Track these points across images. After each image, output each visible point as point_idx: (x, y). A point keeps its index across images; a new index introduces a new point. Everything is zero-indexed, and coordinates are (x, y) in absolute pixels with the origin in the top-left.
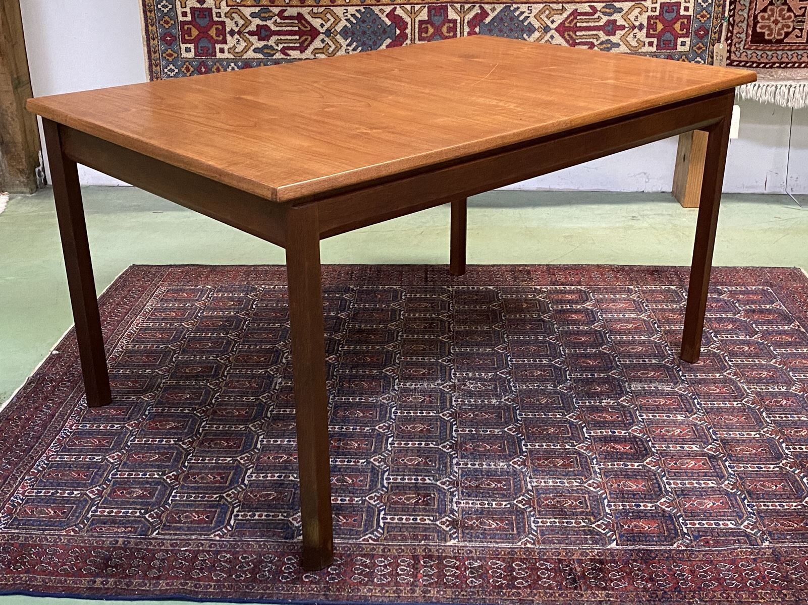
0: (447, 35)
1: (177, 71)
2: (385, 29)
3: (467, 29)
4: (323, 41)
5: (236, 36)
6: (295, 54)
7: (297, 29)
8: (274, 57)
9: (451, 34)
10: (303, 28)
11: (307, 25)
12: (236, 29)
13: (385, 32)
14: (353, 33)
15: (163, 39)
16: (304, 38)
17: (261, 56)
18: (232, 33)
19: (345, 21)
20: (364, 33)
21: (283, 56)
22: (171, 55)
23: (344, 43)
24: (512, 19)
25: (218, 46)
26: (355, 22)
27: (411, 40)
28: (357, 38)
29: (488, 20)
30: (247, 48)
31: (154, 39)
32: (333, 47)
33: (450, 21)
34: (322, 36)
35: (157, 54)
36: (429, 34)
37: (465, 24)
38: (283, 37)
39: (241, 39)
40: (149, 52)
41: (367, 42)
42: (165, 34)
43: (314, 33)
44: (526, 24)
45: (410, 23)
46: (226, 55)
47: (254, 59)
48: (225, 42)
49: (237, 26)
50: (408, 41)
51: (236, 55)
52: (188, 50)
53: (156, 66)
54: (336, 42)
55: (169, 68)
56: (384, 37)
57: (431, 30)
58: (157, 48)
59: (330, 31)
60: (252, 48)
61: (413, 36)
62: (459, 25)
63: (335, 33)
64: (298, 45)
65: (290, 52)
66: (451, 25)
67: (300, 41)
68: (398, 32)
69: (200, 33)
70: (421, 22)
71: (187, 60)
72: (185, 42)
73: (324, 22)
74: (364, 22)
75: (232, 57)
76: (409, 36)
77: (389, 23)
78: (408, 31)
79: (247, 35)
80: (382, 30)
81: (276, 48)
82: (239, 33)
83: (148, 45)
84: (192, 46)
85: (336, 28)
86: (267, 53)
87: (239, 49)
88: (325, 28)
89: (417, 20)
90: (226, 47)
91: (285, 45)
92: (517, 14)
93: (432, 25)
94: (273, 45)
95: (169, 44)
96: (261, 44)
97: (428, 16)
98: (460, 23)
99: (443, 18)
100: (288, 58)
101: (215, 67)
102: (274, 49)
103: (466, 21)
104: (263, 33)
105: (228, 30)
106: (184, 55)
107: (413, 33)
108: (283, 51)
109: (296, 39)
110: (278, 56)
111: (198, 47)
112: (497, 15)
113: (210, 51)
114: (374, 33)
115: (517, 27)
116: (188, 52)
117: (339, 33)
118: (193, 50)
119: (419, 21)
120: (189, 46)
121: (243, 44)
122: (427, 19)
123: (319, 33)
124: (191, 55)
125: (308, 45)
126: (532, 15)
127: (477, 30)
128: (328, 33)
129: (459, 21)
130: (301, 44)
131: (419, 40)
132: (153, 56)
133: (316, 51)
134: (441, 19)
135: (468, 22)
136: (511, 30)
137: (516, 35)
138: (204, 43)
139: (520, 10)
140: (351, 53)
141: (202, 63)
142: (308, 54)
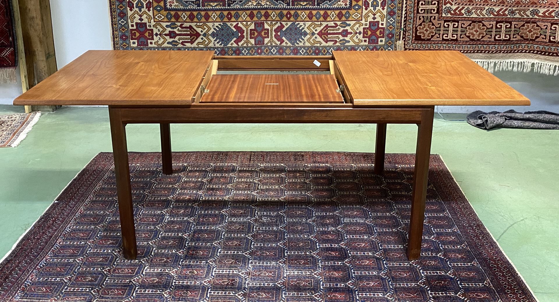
0: (264, 36)
3: (274, 33)
4: (202, 39)
6: (188, 45)
7: (189, 33)
9: (266, 36)
10: (192, 33)
11: (194, 31)
12: (159, 33)
14: (217, 35)
15: (121, 38)
16: (193, 37)
17: (171, 46)
18: (156, 35)
19: (213, 29)
20: (223, 35)
21: (182, 46)
22: (125, 45)
23: (213, 40)
24: (296, 29)
25: (149, 41)
26: (218, 30)
28: (219, 37)
29: (284, 29)
30: (164, 42)
31: (117, 38)
32: (207, 41)
33: (265, 29)
34: (201, 37)
35: (118, 45)
36: (255, 36)
37: (273, 31)
38: (182, 37)
39: (161, 38)
40: (114, 44)
41: (224, 39)
42: (122, 35)
43: (198, 35)
44: (303, 31)
45: (245, 31)
46: (153, 45)
47: (167, 47)
48: (153, 39)
49: (159, 31)
50: (245, 39)
51: (158, 45)
54: (209, 39)
56: (233, 37)
57: (256, 34)
58: (118, 42)
60: (167, 42)
61: (247, 36)
62: (270, 31)
63: (208, 35)
64: (189, 40)
65: (186, 44)
66: (266, 31)
68: (240, 34)
69: (140, 35)
70: (251, 30)
71: (133, 48)
72: (132, 39)
73: (203, 30)
74: (223, 30)
75: (156, 46)
76: (245, 37)
77: (235, 30)
78: (245, 34)
79: (164, 36)
80: (232, 34)
82: (160, 35)
83: (114, 41)
84: (136, 41)
85: (209, 33)
86: (174, 44)
87: (160, 42)
88: (203, 33)
89: (249, 29)
91: (183, 40)
92: (298, 26)
93: (257, 31)
94: (177, 40)
95: (125, 40)
96: (171, 40)
100: (185, 46)
102: (178, 43)
103: (273, 30)
104: (172, 35)
105: (154, 33)
108: (182, 43)
109: (189, 38)
110: (180, 46)
111: (139, 42)
112: (289, 27)
113: (145, 43)
114: (228, 35)
115: (299, 33)
116: (134, 44)
117: (210, 35)
118: (136, 43)
120: (134, 41)
121: (162, 40)
122: (254, 28)
123: (200, 35)
124: (136, 45)
125: (195, 41)
126: (306, 27)
127: (279, 34)
128: (205, 35)
129: (270, 30)
130: (191, 40)
131: (250, 38)
132: (116, 46)
133: (199, 43)
134: (261, 28)
135: (275, 30)
136: (296, 34)
137: (298, 36)
138: (142, 40)
139: (300, 25)
140: (216, 44)
141: (141, 49)
142: (195, 45)
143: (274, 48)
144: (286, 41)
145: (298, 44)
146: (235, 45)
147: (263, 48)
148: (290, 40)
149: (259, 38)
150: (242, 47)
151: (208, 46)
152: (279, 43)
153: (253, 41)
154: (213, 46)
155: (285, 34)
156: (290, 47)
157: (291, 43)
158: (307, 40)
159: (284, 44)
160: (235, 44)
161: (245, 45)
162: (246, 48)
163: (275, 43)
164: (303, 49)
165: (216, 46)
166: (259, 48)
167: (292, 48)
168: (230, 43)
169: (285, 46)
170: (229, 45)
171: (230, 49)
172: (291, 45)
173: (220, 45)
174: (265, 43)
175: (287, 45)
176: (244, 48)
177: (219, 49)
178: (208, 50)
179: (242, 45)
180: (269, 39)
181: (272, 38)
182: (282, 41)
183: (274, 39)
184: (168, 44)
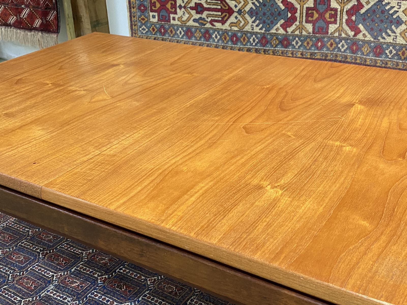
0: (329, 20)
1: (147, 30)
2: (279, 12)
3: (345, 17)
4: (236, 18)
5: (183, 10)
6: (218, 25)
7: (219, 7)
8: (206, 26)
9: (333, 20)
10: (223, 7)
11: (226, 5)
12: (183, 5)
13: (279, 14)
14: (257, 14)
15: (139, 8)
16: (224, 14)
17: (197, 24)
18: (180, 7)
19: (251, 4)
20: (264, 14)
21: (210, 26)
22: (143, 19)
23: (250, 20)
24: (383, 12)
25: (172, 16)
26: (258, 5)
27: (300, 22)
28: (259, 17)
29: (363, 11)
30: (189, 18)
31: (134, 8)
32: (243, 22)
33: (332, 9)
34: (235, 14)
35: (135, 18)
36: (314, 18)
37: (345, 13)
38: (211, 13)
39: (185, 12)
40: (131, 16)
41: (266, 21)
42: (140, 5)
43: (230, 11)
44: (395, 17)
45: (299, 9)
46: (176, 22)
47: (193, 26)
48: (175, 13)
49: (183, 2)
50: (297, 23)
51: (182, 22)
52: (154, 17)
53: (135, 26)
54: (244, 19)
55: (142, 28)
56: (279, 18)
57: (316, 16)
58: (135, 14)
59: (241, 10)
60: (192, 19)
61: (301, 19)
62: (339, 13)
63: (245, 13)
64: (220, 19)
65: (215, 24)
66: (333, 13)
67: (222, 16)
68: (289, 15)
69: (161, 6)
70: (308, 9)
71: (153, 24)
72: (152, 11)
73: (237, 4)
74: (265, 5)
75: (180, 24)
76: (298, 19)
77: (283, 8)
78: (298, 15)
79: (189, 9)
80: (277, 12)
81: (207, 20)
82: (185, 7)
83: (130, 12)
84: (156, 14)
85: (245, 9)
86: (201, 23)
87: (185, 18)
88: (238, 8)
89: (305, 6)
90: (176, 17)
91: (213, 18)
92: (387, 8)
93: (317, 11)
94: (205, 17)
95: (143, 11)
96: (198, 16)
97: (314, 4)
98: (340, 11)
99: (326, 6)
100: (214, 27)
101: (170, 30)
102: (205, 21)
103: (345, 10)
104: (199, 9)
105: (178, 5)
106: (152, 20)
107: (301, 17)
108: (211, 22)
109: (219, 15)
110: (208, 25)
111: (159, 15)
112: (371, 7)
113: (167, 19)
114: (272, 14)
115: (387, 19)
116: (153, 17)
117: (248, 13)
118: (157, 17)
119: (307, 8)
120: (154, 14)
121: (187, 15)
122: (313, 6)
123: (233, 12)
124: (156, 20)
125: (227, 20)
126: (402, 9)
127: (354, 18)
128: (240, 12)
129: (339, 10)
130: (223, 18)
131: (306, 22)
132: (133, 19)
133: (232, 24)
134: (325, 7)
135: (347, 11)
136: (382, 21)
137: (386, 26)
138: (163, 13)
139: (391, 5)
140: (255, 28)
141: (162, 26)
142: (226, 26)
143: (343, 41)
144: (364, 31)
145: (384, 38)
146: (281, 31)
147: (326, 39)
148: (370, 30)
149: (321, 23)
150: (293, 36)
151: (244, 30)
152: (352, 33)
153: (309, 27)
154: (250, 30)
155: (364, 20)
156: (369, 42)
157: (372, 35)
158: (401, 34)
159: (360, 36)
160: (282, 29)
161: (297, 32)
162: (299, 37)
163: (346, 34)
164: (391, 48)
165: (255, 31)
166: (319, 40)
167: (372, 44)
168: (275, 28)
169: (362, 41)
170: (273, 31)
171: (275, 38)
172: (372, 40)
173: (260, 29)
174: (330, 32)
175: (366, 39)
176: (295, 36)
177: (259, 36)
178: (244, 35)
179: (292, 32)
180: (337, 26)
181: (341, 24)
182: (357, 31)
183: (345, 26)
184: (194, 22)
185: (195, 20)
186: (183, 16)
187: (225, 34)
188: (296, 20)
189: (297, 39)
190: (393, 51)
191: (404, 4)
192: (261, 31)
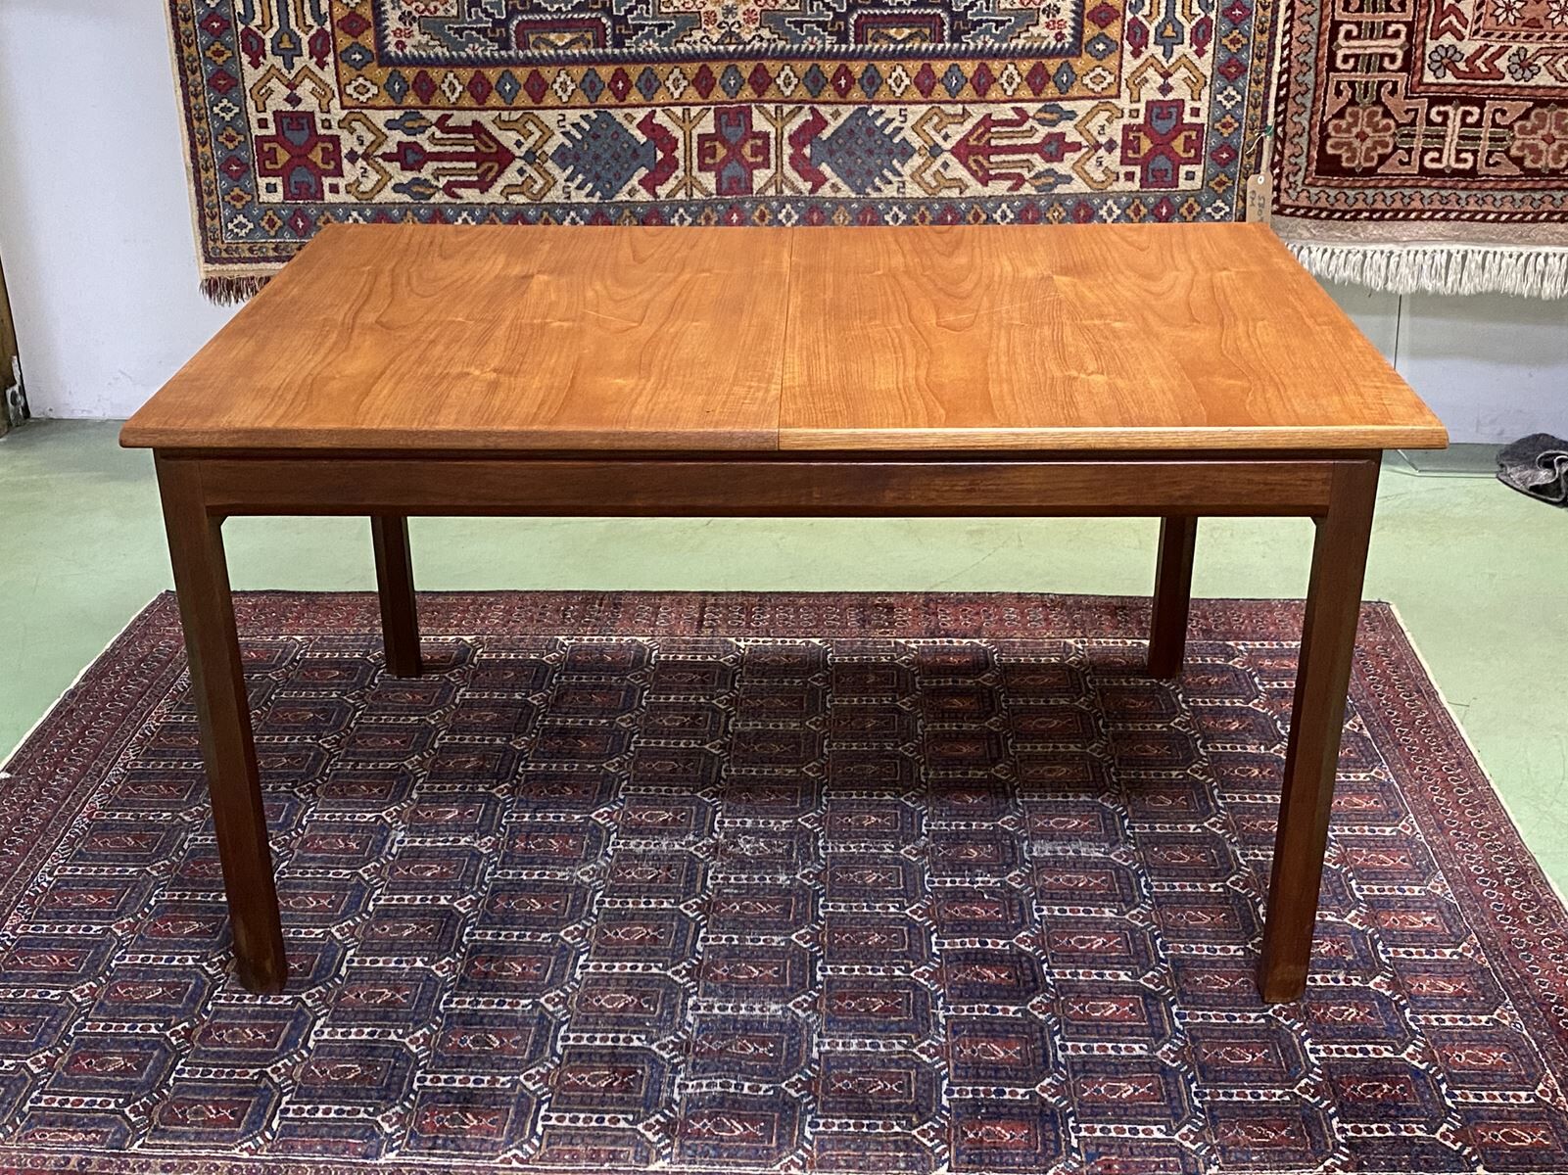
0: (751, 160)
1: (251, 226)
2: (635, 151)
3: (788, 150)
4: (521, 172)
5: (361, 163)
6: (470, 195)
7: (472, 149)
8: (432, 200)
9: (760, 159)
10: (483, 149)
11: (491, 144)
12: (360, 150)
13: (634, 155)
14: (577, 158)
15: (225, 168)
16: (486, 166)
17: (406, 198)
18: (353, 157)
19: (561, 136)
20: (597, 157)
21: (447, 199)
22: (239, 198)
23: (561, 176)
24: (870, 132)
25: (327, 181)
26: (579, 137)
27: (685, 171)
28: (584, 167)
29: (826, 134)
30: (381, 183)
31: (207, 170)
32: (541, 182)
33: (757, 135)
34: (518, 164)
35: (214, 197)
36: (718, 159)
37: (785, 141)
38: (448, 165)
39: (369, 168)
40: (199, 193)
41: (603, 174)
42: (228, 160)
43: (504, 158)
44: (896, 140)
45: (681, 140)
46: (343, 197)
47: (394, 203)
48: (339, 173)
49: (362, 144)
50: (680, 173)
51: (360, 196)
52: (272, 188)
53: (213, 218)
54: (546, 174)
55: (236, 222)
56: (634, 164)
57: (722, 152)
58: (213, 186)
59: (534, 153)
60: (390, 184)
61: (688, 163)
62: (773, 142)
63: (544, 157)
64: (476, 178)
65: (461, 191)
66: (759, 142)
67: (479, 172)
68: (660, 155)
69: (293, 157)
70: (703, 138)
71: (271, 206)
72: (265, 173)
73: (522, 138)
74: (596, 137)
75: (353, 200)
76: (681, 163)
77: (643, 139)
78: (679, 154)
79: (380, 160)
80: (630, 152)
81: (435, 183)
82: (366, 156)
83: (197, 181)
84: (278, 181)
85: (546, 148)
86: (418, 193)
87: (367, 185)
88: (524, 149)
89: (695, 133)
90: (342, 183)
91: (452, 179)
92: (878, 123)
93: (724, 142)
94: (430, 177)
95: (236, 178)
96: (407, 177)
97: (715, 126)
98: (776, 138)
99: (743, 129)
100: (459, 202)
101: (323, 218)
102: (432, 186)
104: (411, 158)
105: (344, 151)
106: (265, 197)
107: (688, 158)
108: (448, 189)
109: (471, 169)
110: (439, 198)
111: (289, 183)
112: (844, 124)
113: (313, 190)
114: (616, 157)
115: (881, 146)
116: (271, 192)
117: (551, 158)
118: (280, 189)
119: (699, 136)
120: (273, 180)
121: (374, 177)
122: (713, 131)
123: (514, 157)
124: (278, 197)
125: (494, 180)
126: (909, 124)
127: (807, 151)
128: (531, 158)
129: (773, 136)
130: (482, 177)
131: (700, 170)
132: (206, 200)
133: (509, 190)
134: (740, 132)
135: (790, 137)
136: (870, 152)
137: (879, 161)
138: (300, 175)
139: (885, 115)
140: (573, 194)
141: (299, 213)
142: (494, 195)
143: (788, 206)
144: (834, 178)
145: (879, 190)
146: (643, 195)
147: (747, 206)
148: (847, 176)
149: (733, 170)
150: (671, 203)
151: (545, 200)
152: (805, 187)
153: (709, 180)
154: (562, 200)
155: (832, 153)
156: (847, 201)
157: (852, 187)
158: (912, 176)
159: (825, 191)
160: (643, 191)
161: (681, 195)
162: (687, 205)
163: (794, 188)
164: (895, 209)
165: (574, 200)
167: (855, 205)
168: (626, 188)
169: (832, 200)
170: (622, 196)
171: (627, 212)
172: (854, 196)
173: (587, 196)
174: (756, 187)
175: (839, 195)
176: (675, 206)
177: (586, 211)
178: (546, 214)
179: (668, 196)
180: (769, 173)
181: (779, 166)
182: (819, 181)
183: (788, 170)
184: (396, 192)
185: (397, 188)
186: (364, 180)
187: (493, 215)
188: (677, 167)
189: (681, 210)
190: (900, 214)
191: (913, 113)
192: (590, 199)
